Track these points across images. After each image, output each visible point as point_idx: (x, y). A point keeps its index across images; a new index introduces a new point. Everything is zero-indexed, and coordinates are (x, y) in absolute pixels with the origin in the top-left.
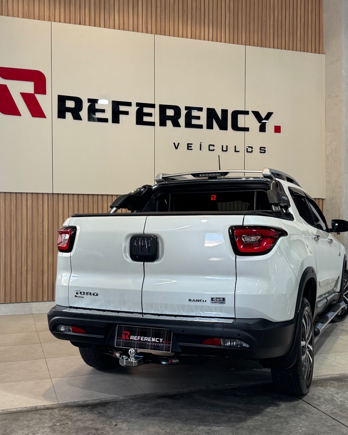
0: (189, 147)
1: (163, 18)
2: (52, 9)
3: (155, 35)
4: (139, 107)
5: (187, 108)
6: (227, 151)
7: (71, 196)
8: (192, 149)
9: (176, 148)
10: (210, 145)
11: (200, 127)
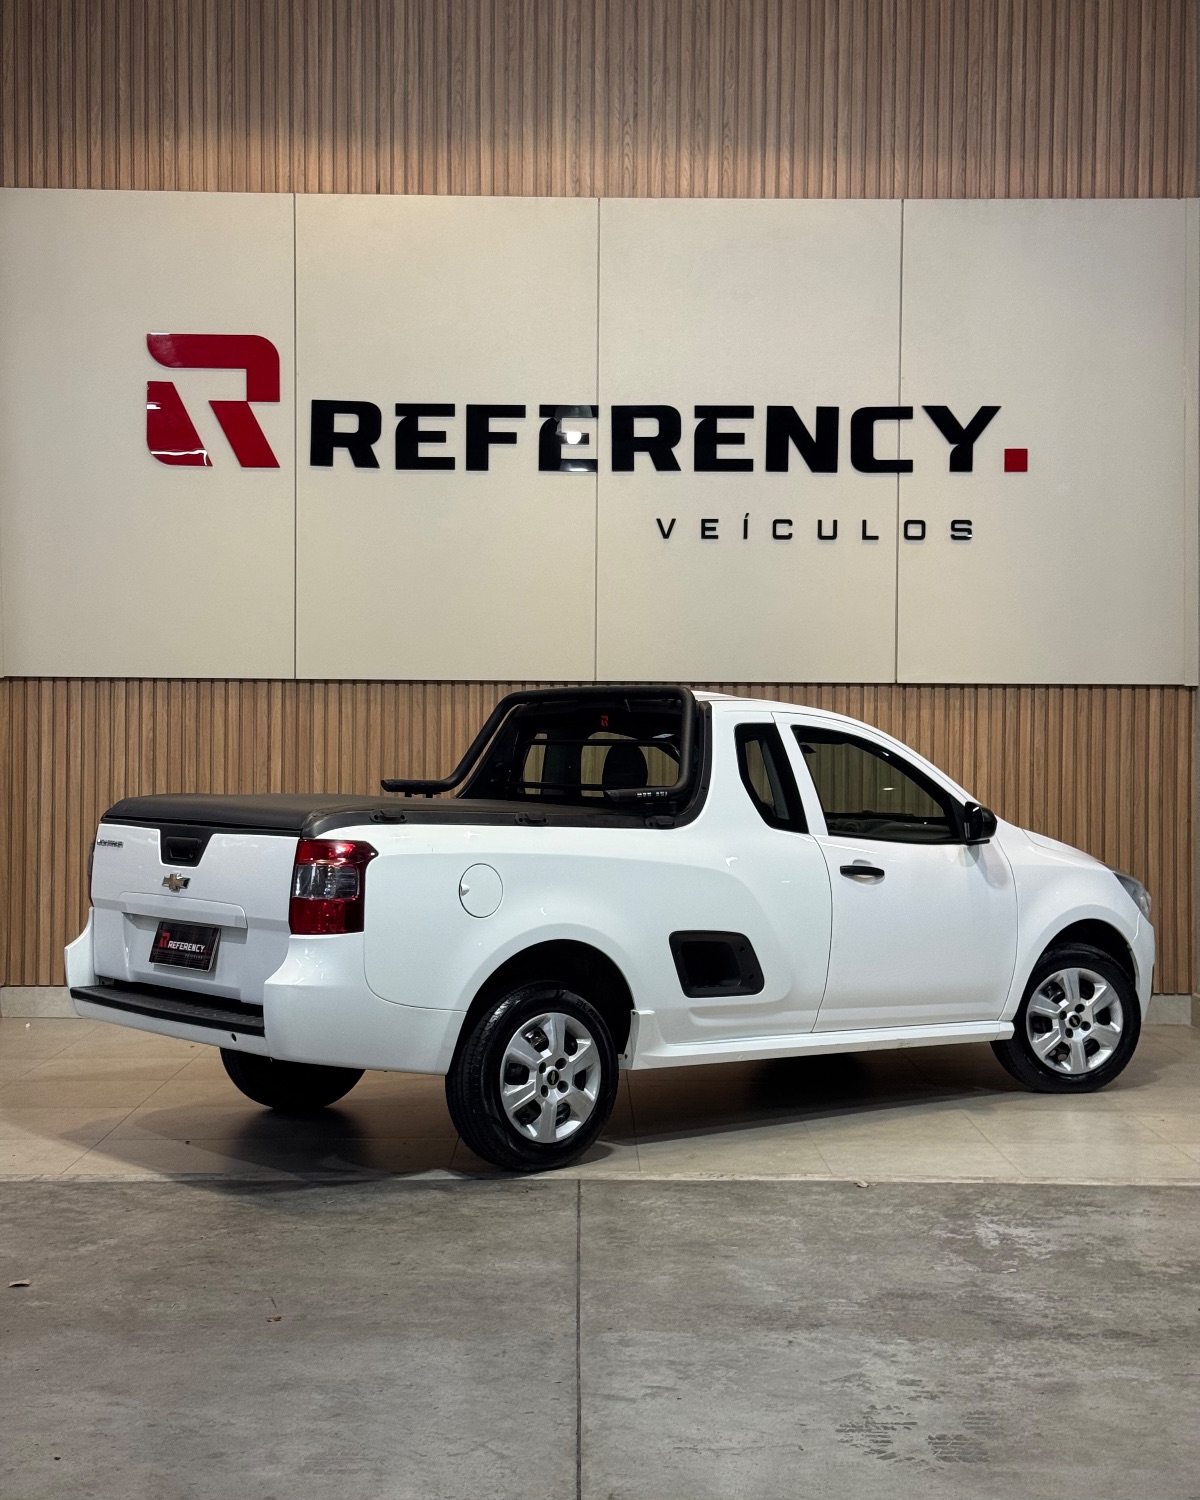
0: (707, 529)
1: (628, 144)
2: (299, 155)
3: (602, 199)
4: (546, 419)
5: (700, 411)
6: (834, 537)
7: (349, 685)
8: (716, 537)
9: (666, 536)
10: (776, 522)
11: (746, 465)
